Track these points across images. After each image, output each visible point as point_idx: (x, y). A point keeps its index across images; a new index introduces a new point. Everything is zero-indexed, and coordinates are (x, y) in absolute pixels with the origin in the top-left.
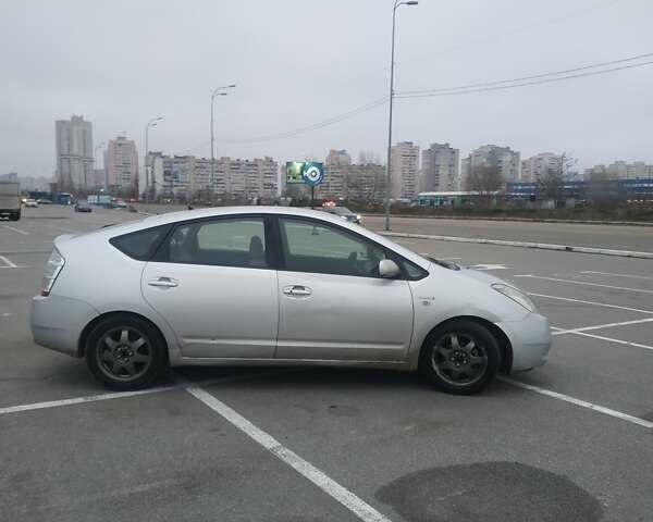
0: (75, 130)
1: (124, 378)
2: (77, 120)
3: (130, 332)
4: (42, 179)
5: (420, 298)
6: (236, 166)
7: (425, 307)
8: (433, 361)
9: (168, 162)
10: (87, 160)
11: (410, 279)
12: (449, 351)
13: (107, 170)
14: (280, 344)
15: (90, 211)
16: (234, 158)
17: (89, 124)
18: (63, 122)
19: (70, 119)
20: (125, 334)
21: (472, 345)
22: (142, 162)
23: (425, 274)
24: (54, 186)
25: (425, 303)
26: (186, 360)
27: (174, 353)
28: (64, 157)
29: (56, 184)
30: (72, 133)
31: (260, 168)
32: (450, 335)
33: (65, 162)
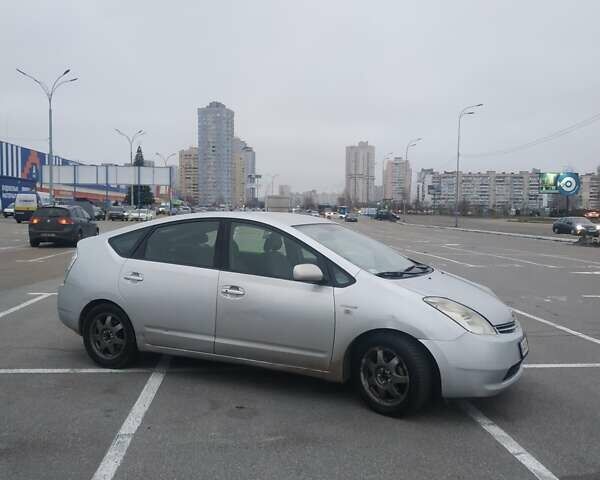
0: (362, 154)
1: (109, 357)
2: (364, 145)
3: (113, 319)
4: (333, 195)
5: (342, 306)
6: (501, 179)
7: (348, 316)
8: (362, 375)
9: (438, 178)
10: (370, 178)
11: (336, 285)
12: (376, 366)
13: (385, 185)
14: (218, 340)
15: (356, 221)
16: (499, 171)
17: (372, 148)
18: (352, 148)
19: (357, 145)
20: (109, 319)
21: (395, 361)
22: (414, 178)
23: (352, 280)
24: (341, 200)
25: (347, 312)
26: (149, 347)
27: (140, 339)
28: (351, 177)
29: (343, 199)
30: (359, 157)
31: (525, 180)
32: (377, 348)
33: (352, 181)
